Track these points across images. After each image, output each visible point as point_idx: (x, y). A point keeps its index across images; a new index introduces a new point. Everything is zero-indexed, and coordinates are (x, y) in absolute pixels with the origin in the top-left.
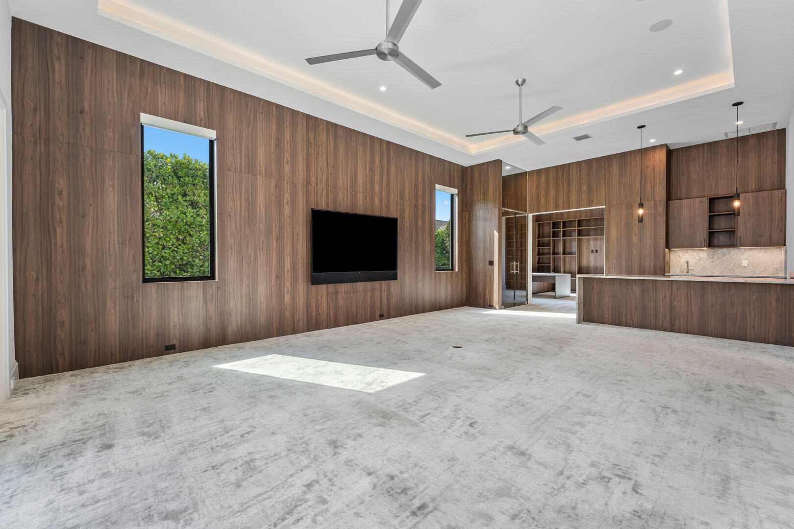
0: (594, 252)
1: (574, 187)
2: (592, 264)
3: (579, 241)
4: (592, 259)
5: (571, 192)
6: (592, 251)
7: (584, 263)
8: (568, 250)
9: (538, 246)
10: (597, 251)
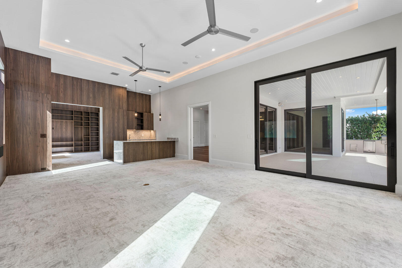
1: (85, 93)
5: (83, 96)
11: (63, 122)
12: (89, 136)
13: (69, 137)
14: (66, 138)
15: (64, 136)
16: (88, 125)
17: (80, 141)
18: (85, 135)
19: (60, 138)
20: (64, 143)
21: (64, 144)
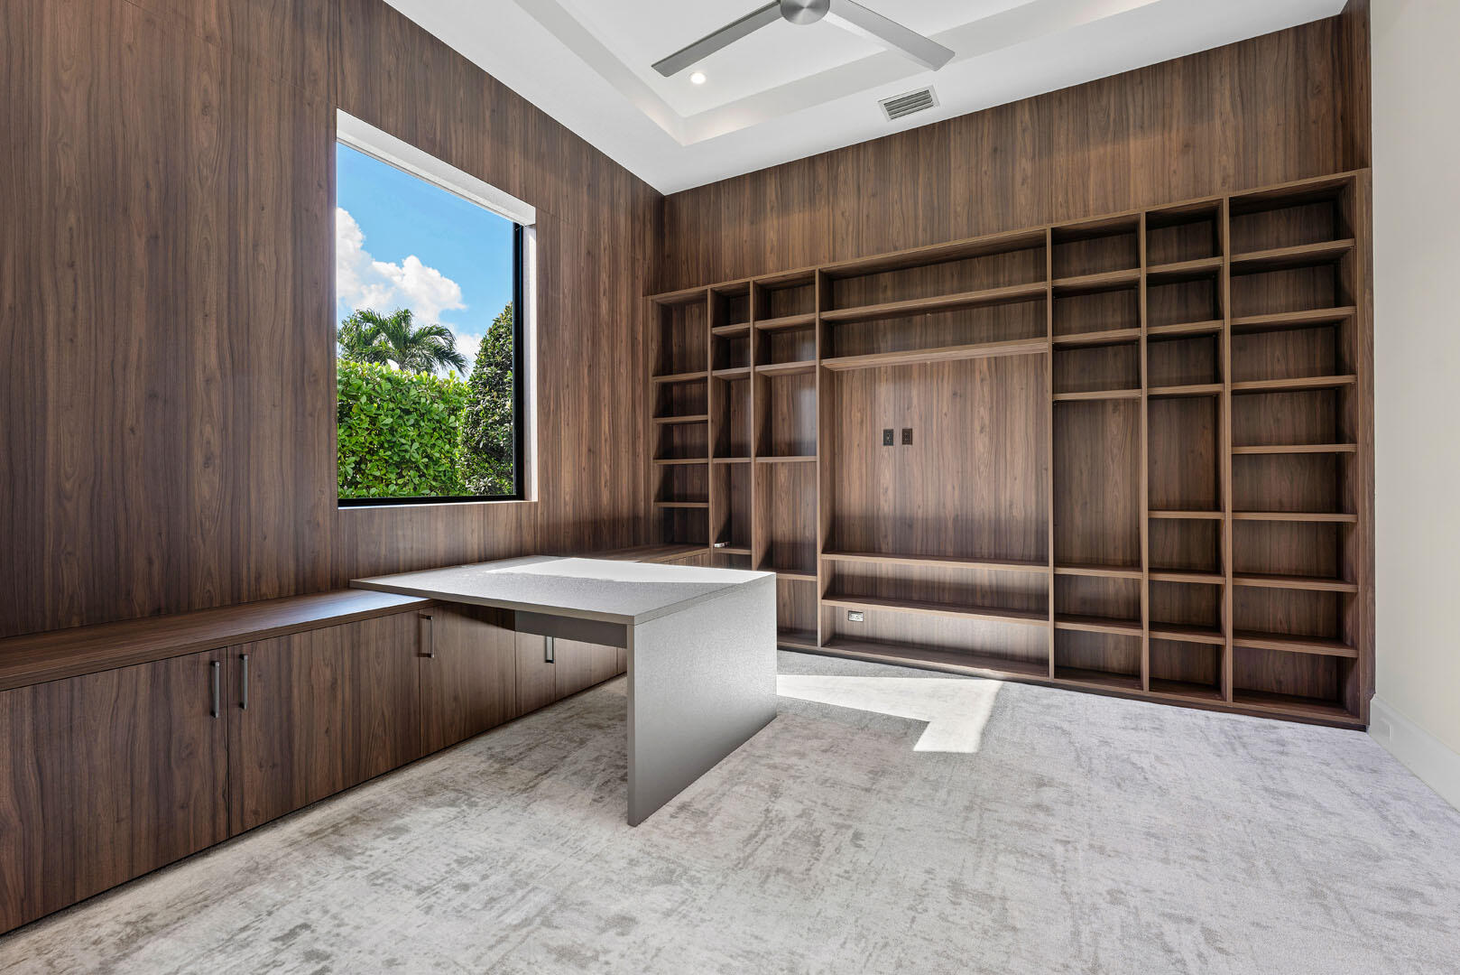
0: (898, 438)
2: (887, 504)
3: (832, 381)
4: (887, 477)
6: (888, 437)
7: (854, 499)
8: (782, 434)
9: (658, 415)
10: (907, 437)
11: (973, 371)
12: (1217, 506)
13: (1018, 513)
14: (998, 521)
15: (983, 504)
16: (1208, 372)
17: (1115, 567)
18: (1175, 494)
19: (956, 519)
20: (983, 573)
21: (978, 581)
